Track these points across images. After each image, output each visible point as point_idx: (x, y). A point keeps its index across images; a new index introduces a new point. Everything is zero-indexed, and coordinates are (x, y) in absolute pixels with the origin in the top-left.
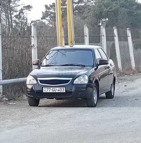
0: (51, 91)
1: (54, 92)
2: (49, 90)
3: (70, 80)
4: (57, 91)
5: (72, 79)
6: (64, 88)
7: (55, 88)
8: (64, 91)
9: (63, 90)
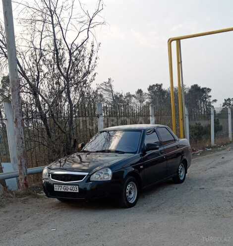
0: (63, 190)
1: (66, 191)
2: (60, 187)
3: (85, 175)
4: (69, 191)
5: (87, 174)
6: (77, 187)
7: (67, 186)
8: (78, 191)
9: (76, 190)
